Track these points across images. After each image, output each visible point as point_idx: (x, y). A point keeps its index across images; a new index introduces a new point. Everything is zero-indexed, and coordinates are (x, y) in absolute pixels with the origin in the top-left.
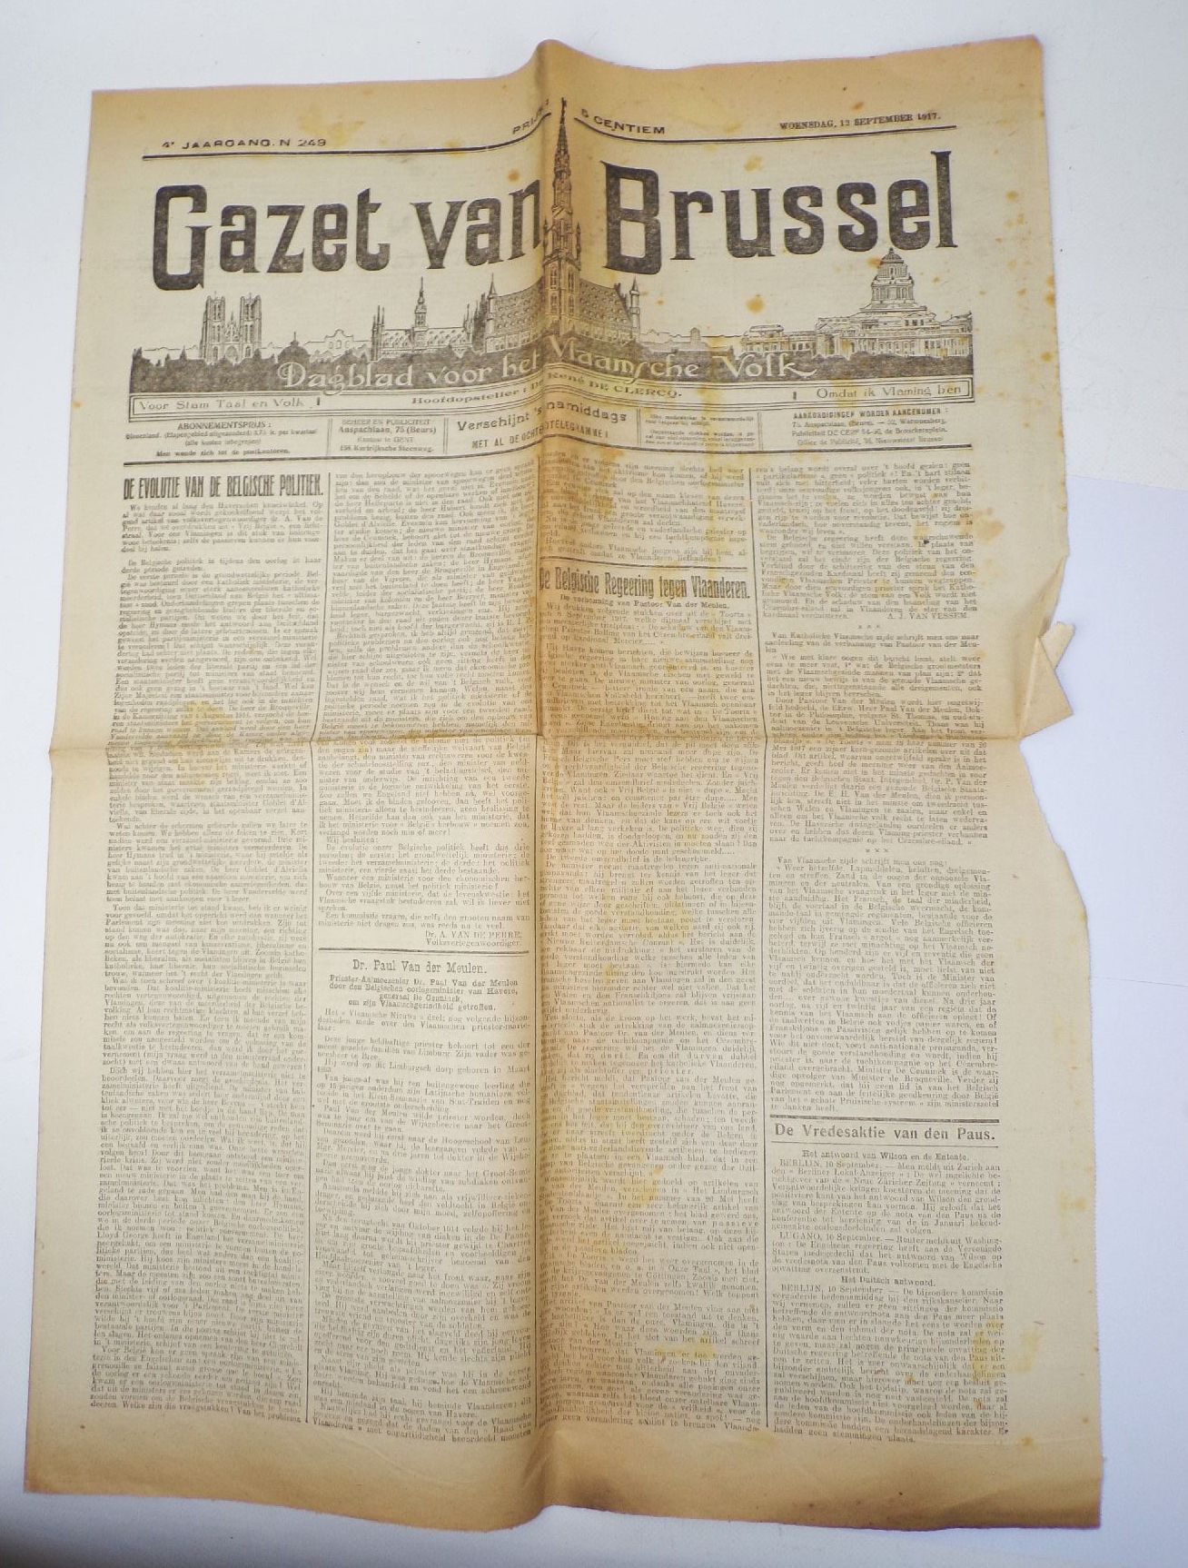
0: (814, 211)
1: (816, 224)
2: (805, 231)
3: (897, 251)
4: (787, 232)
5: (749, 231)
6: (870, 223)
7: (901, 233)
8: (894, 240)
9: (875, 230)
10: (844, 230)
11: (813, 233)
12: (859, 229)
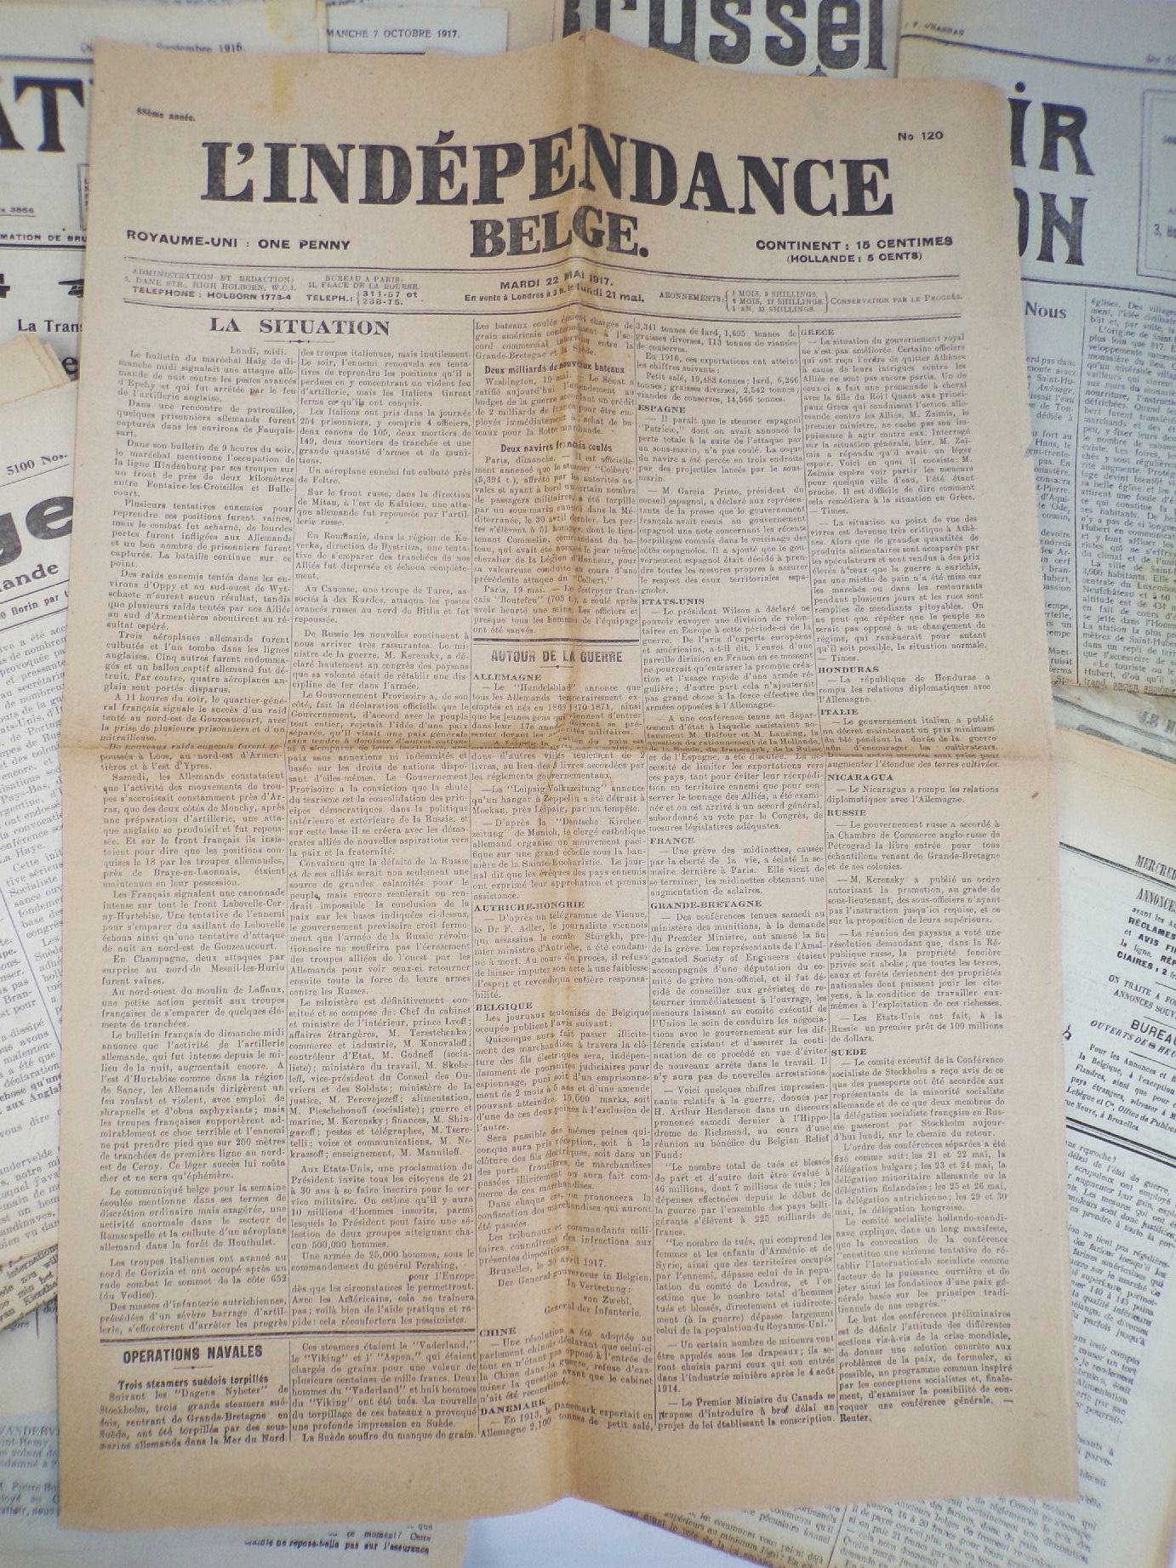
0: (742, 19)
1: (743, 32)
2: (731, 39)
3: (824, 69)
4: (713, 38)
5: (673, 33)
6: (798, 37)
7: (830, 50)
8: (822, 57)
9: (803, 44)
10: (772, 41)
11: (739, 41)
12: (787, 41)
